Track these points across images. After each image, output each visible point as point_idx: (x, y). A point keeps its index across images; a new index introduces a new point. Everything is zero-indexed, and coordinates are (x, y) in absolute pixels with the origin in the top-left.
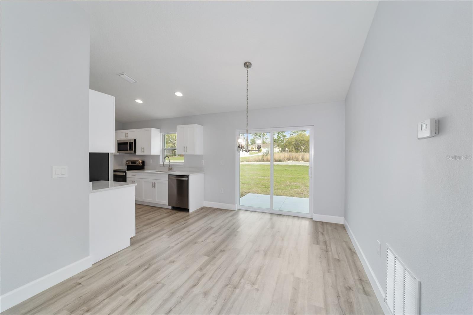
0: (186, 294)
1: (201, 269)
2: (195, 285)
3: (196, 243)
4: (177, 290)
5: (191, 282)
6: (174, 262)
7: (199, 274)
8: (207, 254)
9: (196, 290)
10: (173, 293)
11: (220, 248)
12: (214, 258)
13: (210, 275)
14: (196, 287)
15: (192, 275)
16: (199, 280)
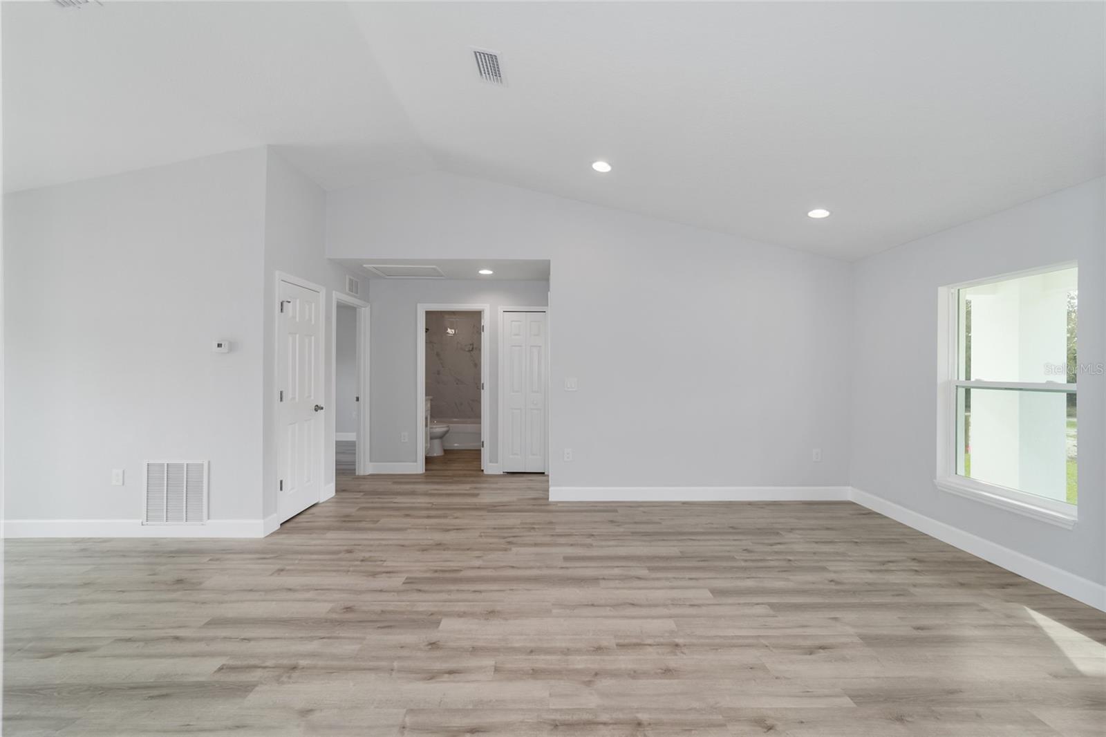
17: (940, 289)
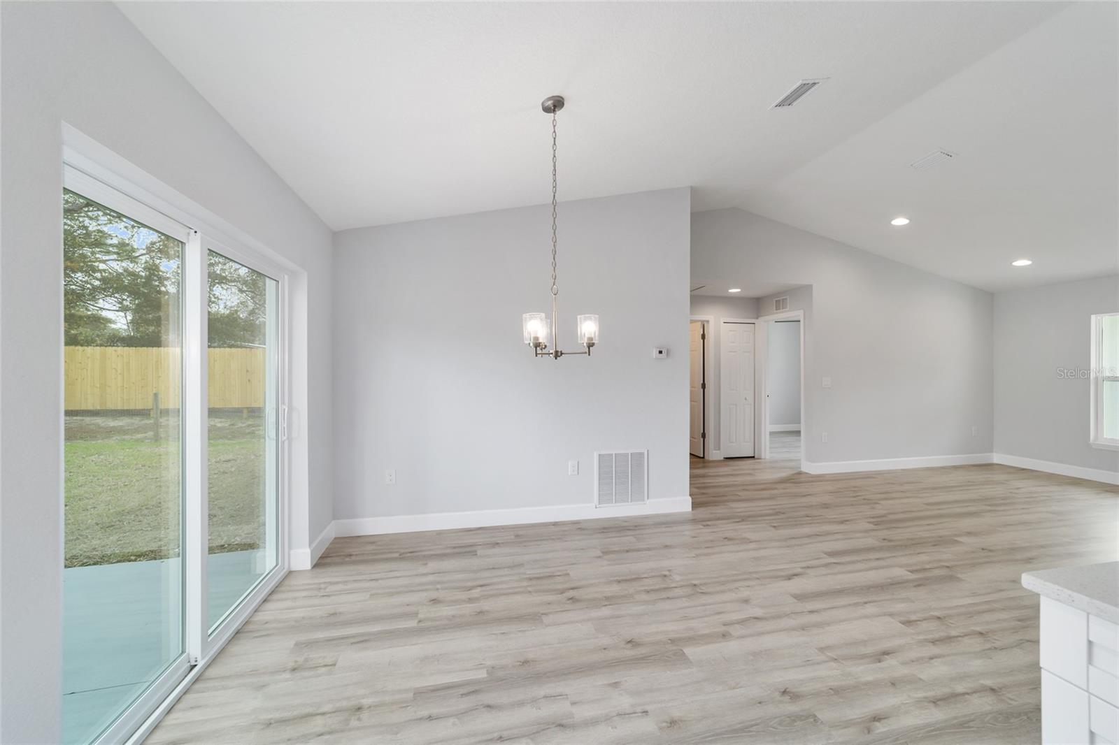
0: (779, 617)
1: (725, 636)
2: (755, 618)
3: (673, 723)
4: (793, 629)
5: (760, 626)
6: (784, 692)
7: (736, 631)
8: (681, 658)
9: (759, 612)
10: (803, 628)
11: (630, 653)
12: (673, 641)
13: (717, 617)
14: (755, 615)
15: (751, 635)
16: (742, 622)
17: (1092, 316)
